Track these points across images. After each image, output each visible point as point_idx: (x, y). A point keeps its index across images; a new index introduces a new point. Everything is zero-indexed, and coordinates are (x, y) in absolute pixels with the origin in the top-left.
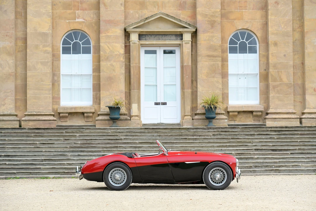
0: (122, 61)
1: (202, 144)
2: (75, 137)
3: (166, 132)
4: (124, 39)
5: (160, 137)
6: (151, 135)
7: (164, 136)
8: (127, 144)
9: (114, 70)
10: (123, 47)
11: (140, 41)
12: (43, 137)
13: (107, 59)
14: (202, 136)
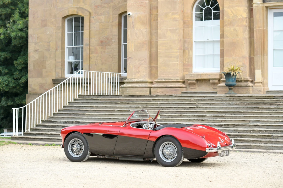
0: (245, 25)
1: (271, 114)
2: (157, 105)
3: (247, 100)
4: (247, 2)
5: (237, 105)
6: (228, 104)
7: (240, 105)
8: (196, 113)
9: (237, 35)
10: (246, 10)
11: (264, 3)
12: (129, 104)
13: (231, 24)
14: (280, 105)
